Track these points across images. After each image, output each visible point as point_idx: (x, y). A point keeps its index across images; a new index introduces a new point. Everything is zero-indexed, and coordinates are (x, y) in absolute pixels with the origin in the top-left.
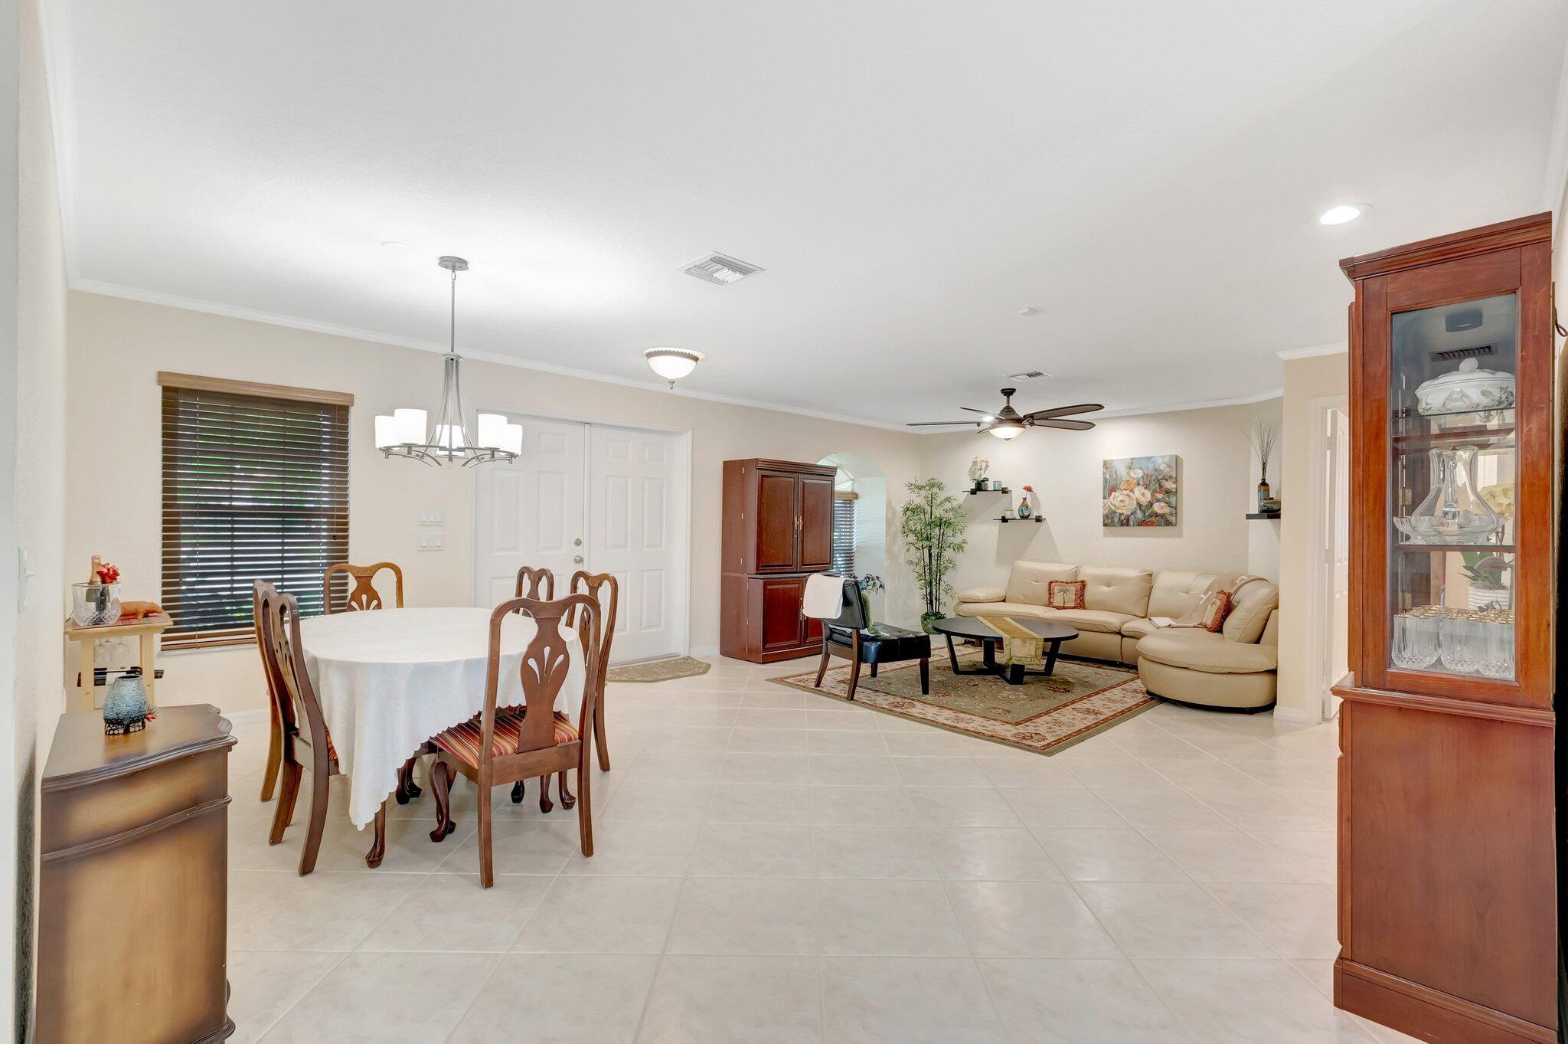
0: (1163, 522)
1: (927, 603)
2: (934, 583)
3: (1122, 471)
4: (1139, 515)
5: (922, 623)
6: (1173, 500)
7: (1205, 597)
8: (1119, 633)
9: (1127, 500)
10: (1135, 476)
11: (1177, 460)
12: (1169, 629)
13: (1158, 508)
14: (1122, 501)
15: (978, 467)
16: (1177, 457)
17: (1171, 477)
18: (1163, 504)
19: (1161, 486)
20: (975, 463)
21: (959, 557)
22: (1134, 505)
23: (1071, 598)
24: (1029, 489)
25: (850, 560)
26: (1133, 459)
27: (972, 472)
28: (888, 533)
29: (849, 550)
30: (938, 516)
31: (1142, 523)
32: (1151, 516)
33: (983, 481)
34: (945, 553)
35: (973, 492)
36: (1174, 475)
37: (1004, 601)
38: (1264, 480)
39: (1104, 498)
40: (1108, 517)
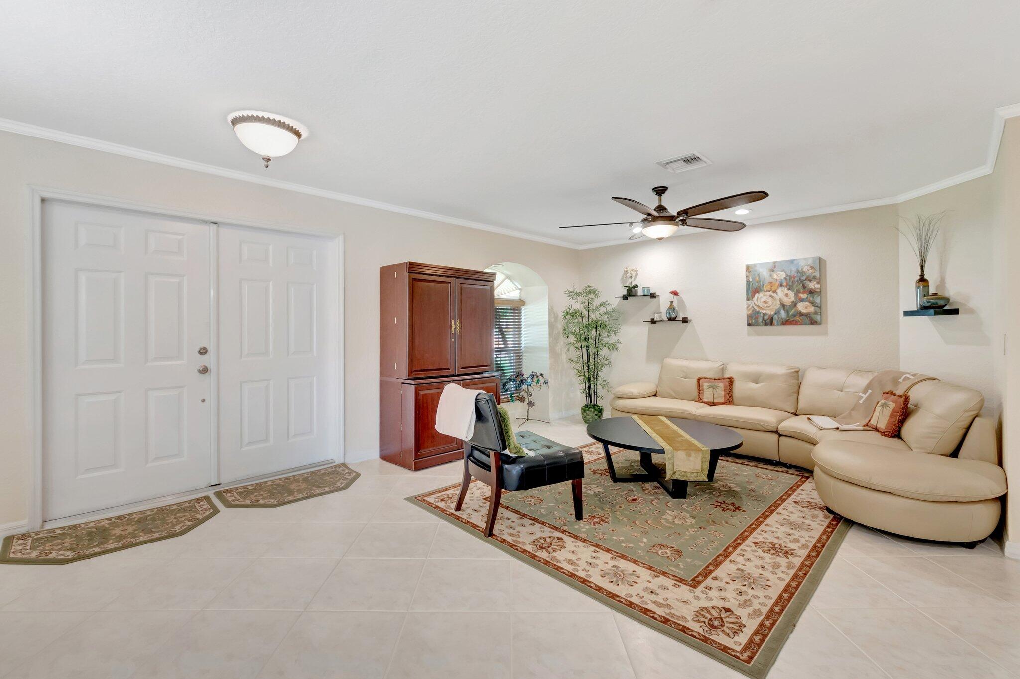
0: (807, 320)
1: (587, 397)
2: (592, 379)
3: (765, 273)
4: (783, 314)
5: (582, 414)
6: (817, 300)
7: (865, 396)
8: (776, 432)
9: (770, 301)
10: (778, 279)
11: (821, 262)
12: (836, 432)
13: (802, 307)
14: (765, 302)
15: (629, 275)
16: (820, 259)
17: (815, 278)
18: (807, 303)
19: (804, 287)
20: (626, 272)
21: (614, 356)
22: (778, 306)
23: (720, 393)
24: (675, 293)
25: (519, 359)
26: (775, 262)
27: (623, 281)
28: (550, 335)
29: (518, 350)
30: (595, 319)
31: (786, 323)
32: (794, 316)
33: (633, 288)
34: (601, 352)
35: (625, 298)
36: (818, 276)
37: (655, 395)
38: (922, 275)
39: (748, 299)
40: (752, 318)
